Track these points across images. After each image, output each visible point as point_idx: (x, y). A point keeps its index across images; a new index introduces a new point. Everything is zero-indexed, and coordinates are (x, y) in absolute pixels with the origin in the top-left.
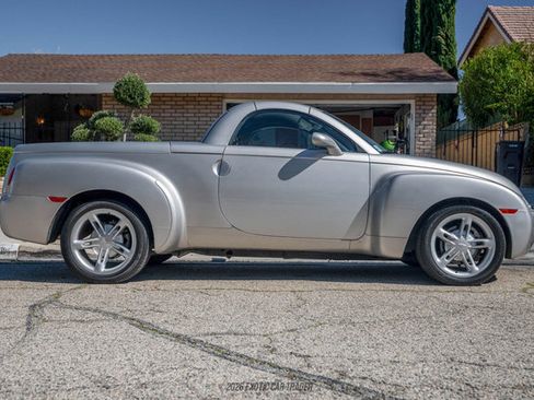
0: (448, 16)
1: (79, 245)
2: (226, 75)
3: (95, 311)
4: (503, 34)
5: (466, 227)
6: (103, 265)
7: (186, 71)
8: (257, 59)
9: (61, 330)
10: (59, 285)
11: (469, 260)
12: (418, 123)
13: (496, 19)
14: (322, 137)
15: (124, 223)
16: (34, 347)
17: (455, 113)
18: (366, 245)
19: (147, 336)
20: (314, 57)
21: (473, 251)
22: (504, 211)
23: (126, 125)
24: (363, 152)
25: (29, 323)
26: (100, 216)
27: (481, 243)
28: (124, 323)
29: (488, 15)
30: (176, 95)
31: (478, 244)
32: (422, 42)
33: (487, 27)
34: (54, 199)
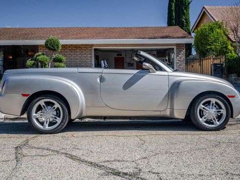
0: (186, 10)
1: (36, 116)
2: (94, 37)
3: (47, 149)
4: (211, 18)
5: (213, 104)
6: (47, 125)
7: (76, 34)
8: (106, 29)
9: (33, 161)
10: (27, 135)
11: (214, 119)
12: (177, 56)
13: (207, 12)
14: (147, 64)
15: (57, 105)
16: (22, 171)
17: (191, 51)
18: (168, 113)
19: (76, 163)
20: (131, 28)
21: (216, 115)
22: (229, 97)
23: (51, 58)
24: (165, 71)
25: (16, 157)
26: (46, 103)
27: (219, 112)
28: (63, 156)
29: (204, 10)
30: (72, 45)
31: (218, 112)
32: (176, 22)
33: (203, 15)
34: (24, 95)
